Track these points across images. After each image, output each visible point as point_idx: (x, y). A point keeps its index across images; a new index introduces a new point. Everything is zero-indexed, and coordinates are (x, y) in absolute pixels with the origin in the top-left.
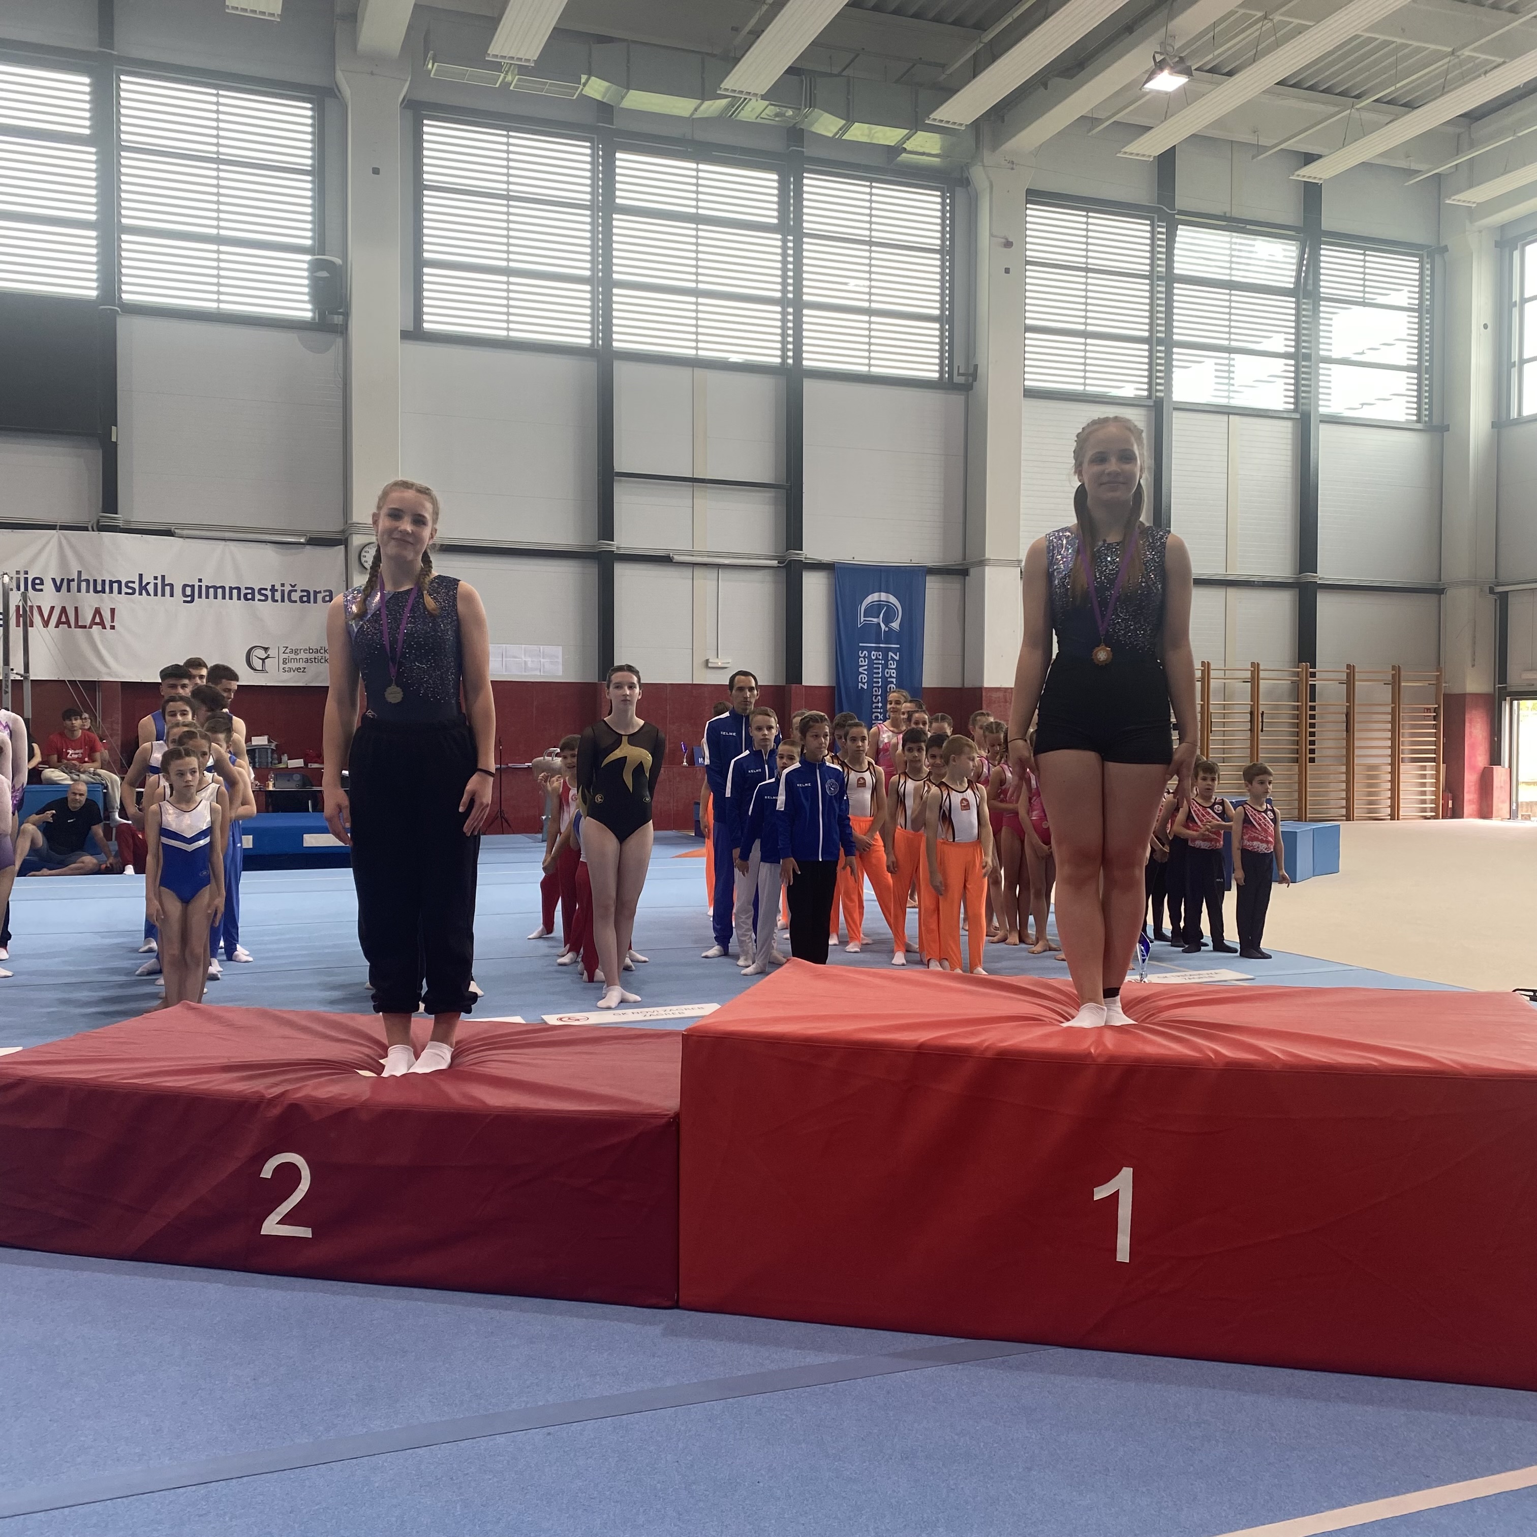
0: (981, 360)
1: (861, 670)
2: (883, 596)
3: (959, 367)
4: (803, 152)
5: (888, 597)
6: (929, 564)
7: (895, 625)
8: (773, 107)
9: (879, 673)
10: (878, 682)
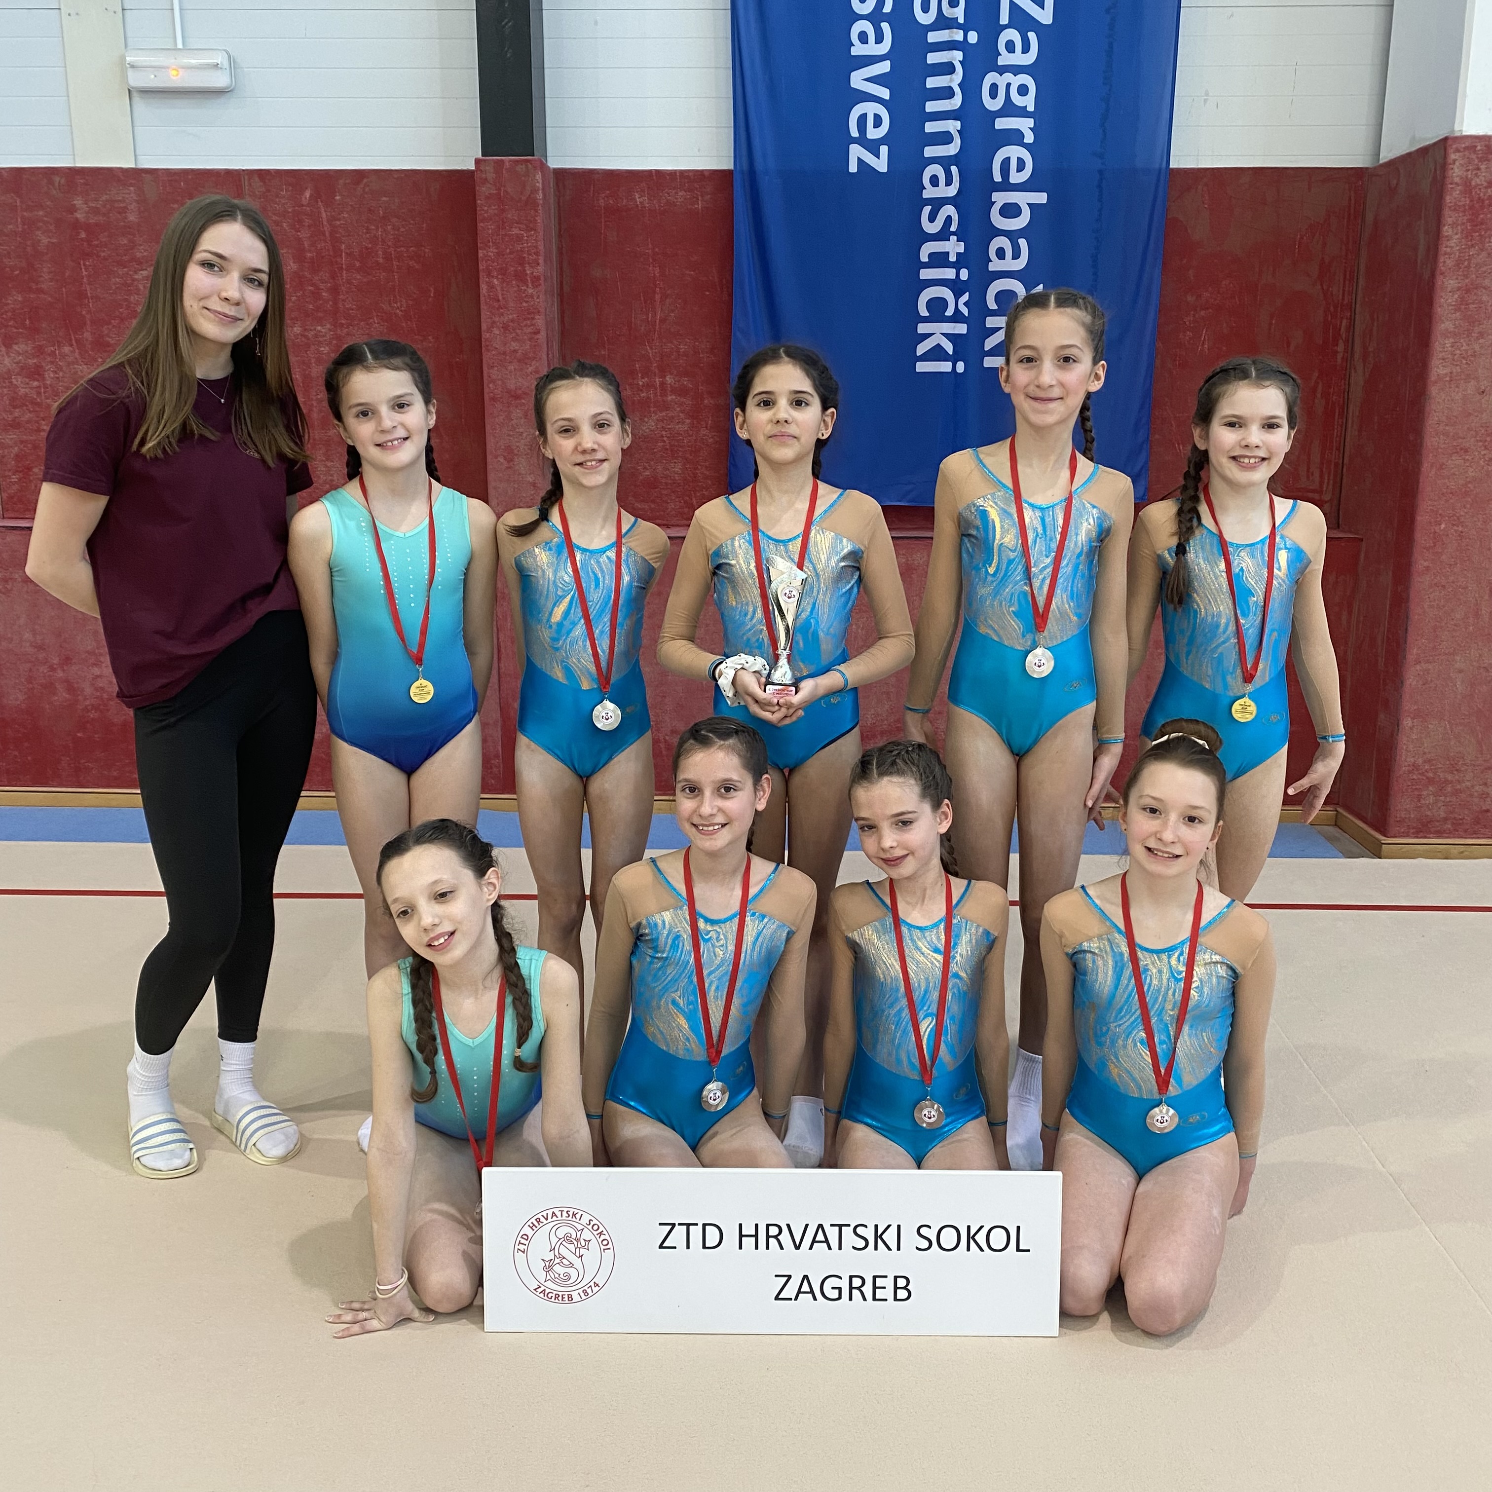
1: (858, 80)
9: (948, 93)
10: (945, 138)
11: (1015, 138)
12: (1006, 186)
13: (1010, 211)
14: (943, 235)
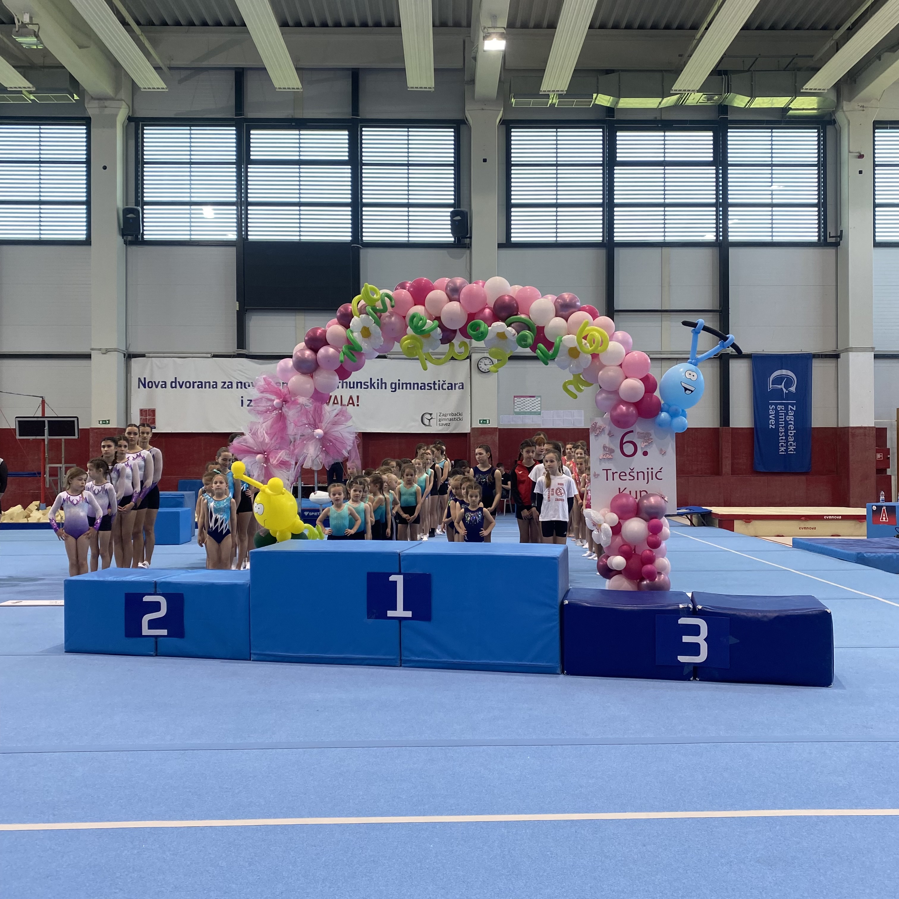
0: (843, 227)
1: (770, 417)
2: (784, 372)
3: (830, 233)
4: (727, 118)
5: (787, 372)
6: (813, 351)
7: (793, 389)
8: (705, 96)
9: (783, 419)
10: (782, 424)
11: (791, 424)
12: (790, 430)
13: (791, 433)
14: (782, 436)
